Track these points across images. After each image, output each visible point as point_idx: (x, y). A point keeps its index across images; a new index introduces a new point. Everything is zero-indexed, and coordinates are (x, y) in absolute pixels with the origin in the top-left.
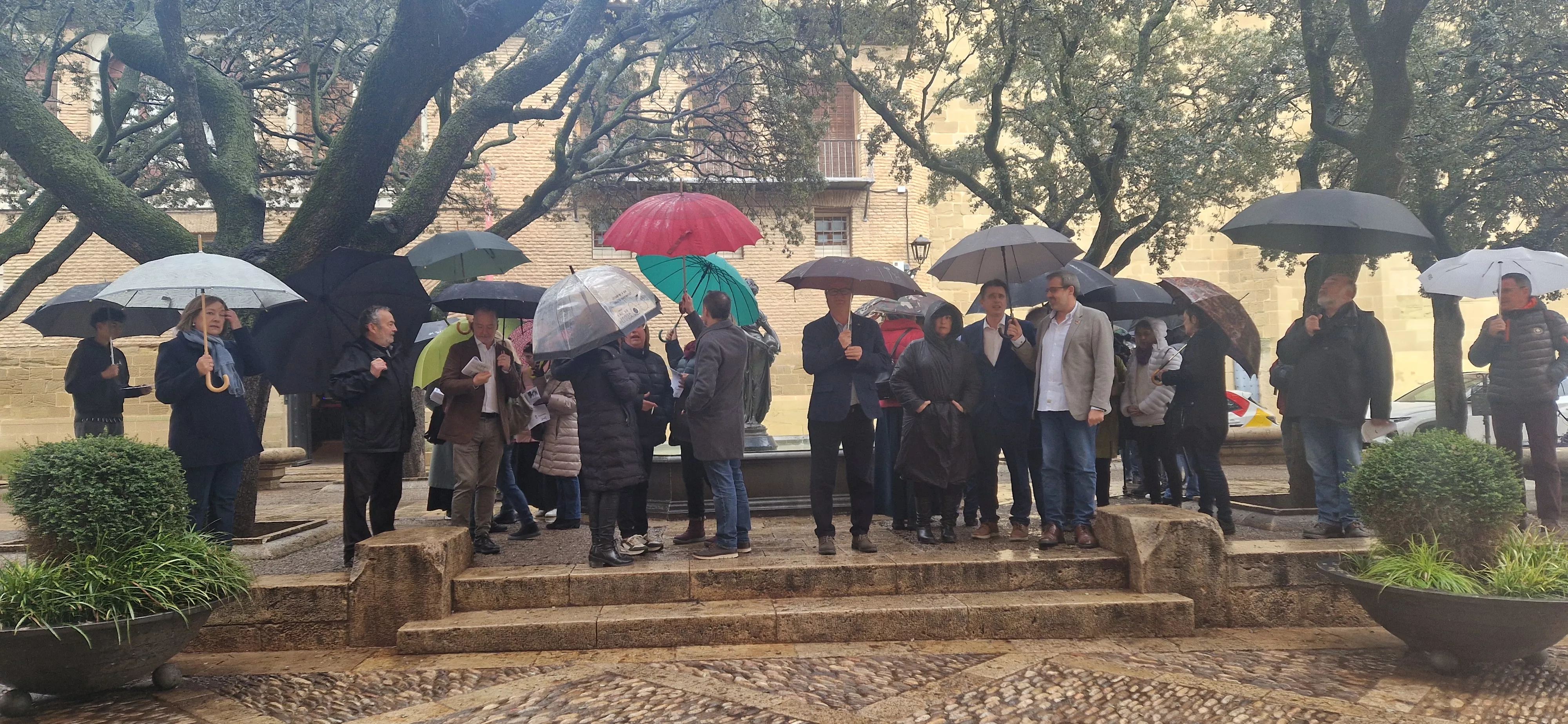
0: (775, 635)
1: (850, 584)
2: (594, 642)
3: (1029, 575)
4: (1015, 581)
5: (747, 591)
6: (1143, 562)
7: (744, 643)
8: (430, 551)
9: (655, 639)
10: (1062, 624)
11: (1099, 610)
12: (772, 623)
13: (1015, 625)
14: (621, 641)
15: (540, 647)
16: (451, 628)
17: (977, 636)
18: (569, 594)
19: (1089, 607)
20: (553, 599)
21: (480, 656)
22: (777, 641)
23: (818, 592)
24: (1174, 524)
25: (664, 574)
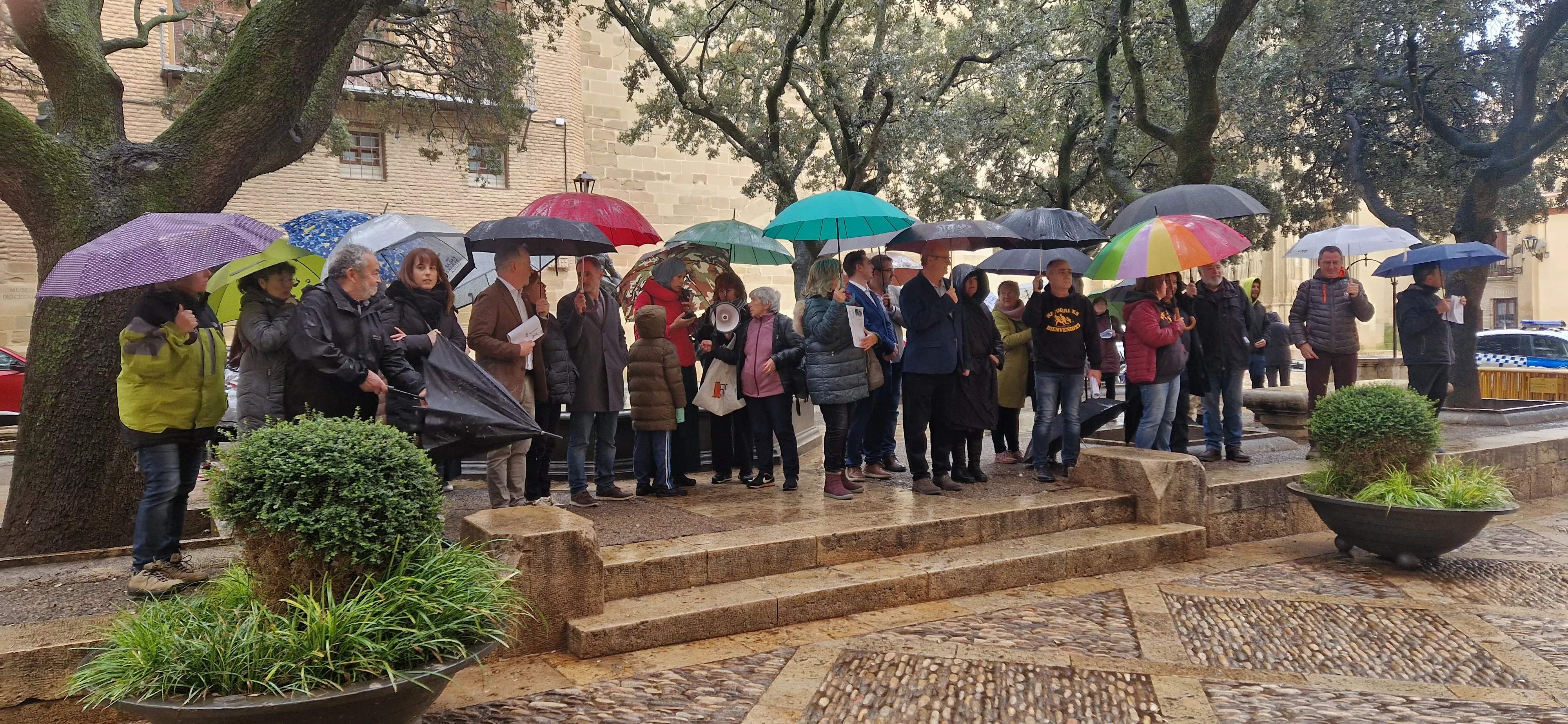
0: (927, 593)
1: (946, 538)
2: (775, 620)
3: (1073, 516)
4: (1064, 522)
5: (865, 552)
6: (1159, 498)
7: (903, 605)
8: (589, 537)
9: (829, 610)
10: (1127, 558)
11: (1150, 542)
12: (924, 582)
13: (1097, 562)
14: (799, 615)
15: (725, 632)
16: (638, 622)
17: (1073, 576)
18: (707, 572)
19: (1143, 541)
20: (692, 579)
21: (678, 649)
22: (928, 600)
23: (921, 548)
24: (1179, 464)
25: (794, 542)
